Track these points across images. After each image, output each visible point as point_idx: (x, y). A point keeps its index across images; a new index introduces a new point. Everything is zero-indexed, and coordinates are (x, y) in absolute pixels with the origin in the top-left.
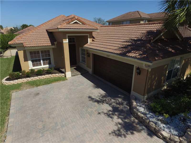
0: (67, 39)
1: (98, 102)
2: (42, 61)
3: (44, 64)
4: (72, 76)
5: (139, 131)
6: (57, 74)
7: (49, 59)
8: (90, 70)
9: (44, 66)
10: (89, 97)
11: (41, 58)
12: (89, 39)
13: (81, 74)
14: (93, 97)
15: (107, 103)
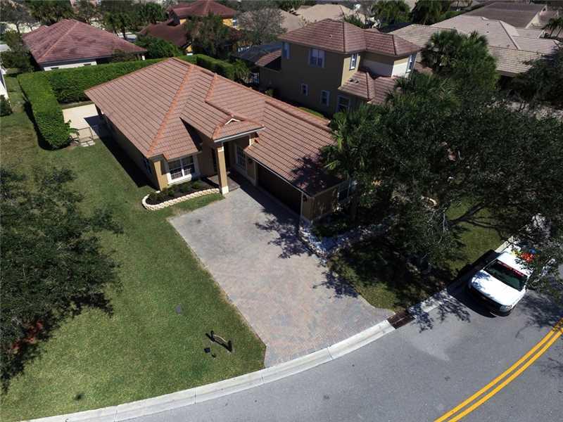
0: (223, 147)
1: (266, 228)
2: (183, 171)
3: (186, 174)
4: (229, 191)
5: (303, 252)
6: (209, 190)
7: (192, 166)
8: (254, 181)
9: (186, 177)
10: (257, 224)
11: (182, 167)
12: (250, 140)
13: (241, 187)
14: (261, 223)
15: (275, 230)
